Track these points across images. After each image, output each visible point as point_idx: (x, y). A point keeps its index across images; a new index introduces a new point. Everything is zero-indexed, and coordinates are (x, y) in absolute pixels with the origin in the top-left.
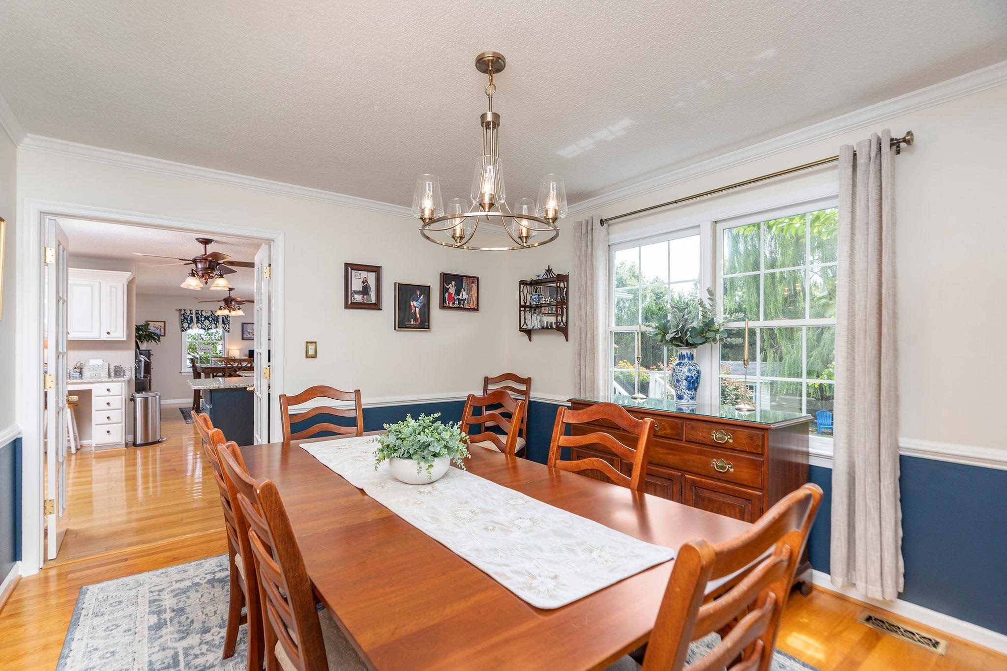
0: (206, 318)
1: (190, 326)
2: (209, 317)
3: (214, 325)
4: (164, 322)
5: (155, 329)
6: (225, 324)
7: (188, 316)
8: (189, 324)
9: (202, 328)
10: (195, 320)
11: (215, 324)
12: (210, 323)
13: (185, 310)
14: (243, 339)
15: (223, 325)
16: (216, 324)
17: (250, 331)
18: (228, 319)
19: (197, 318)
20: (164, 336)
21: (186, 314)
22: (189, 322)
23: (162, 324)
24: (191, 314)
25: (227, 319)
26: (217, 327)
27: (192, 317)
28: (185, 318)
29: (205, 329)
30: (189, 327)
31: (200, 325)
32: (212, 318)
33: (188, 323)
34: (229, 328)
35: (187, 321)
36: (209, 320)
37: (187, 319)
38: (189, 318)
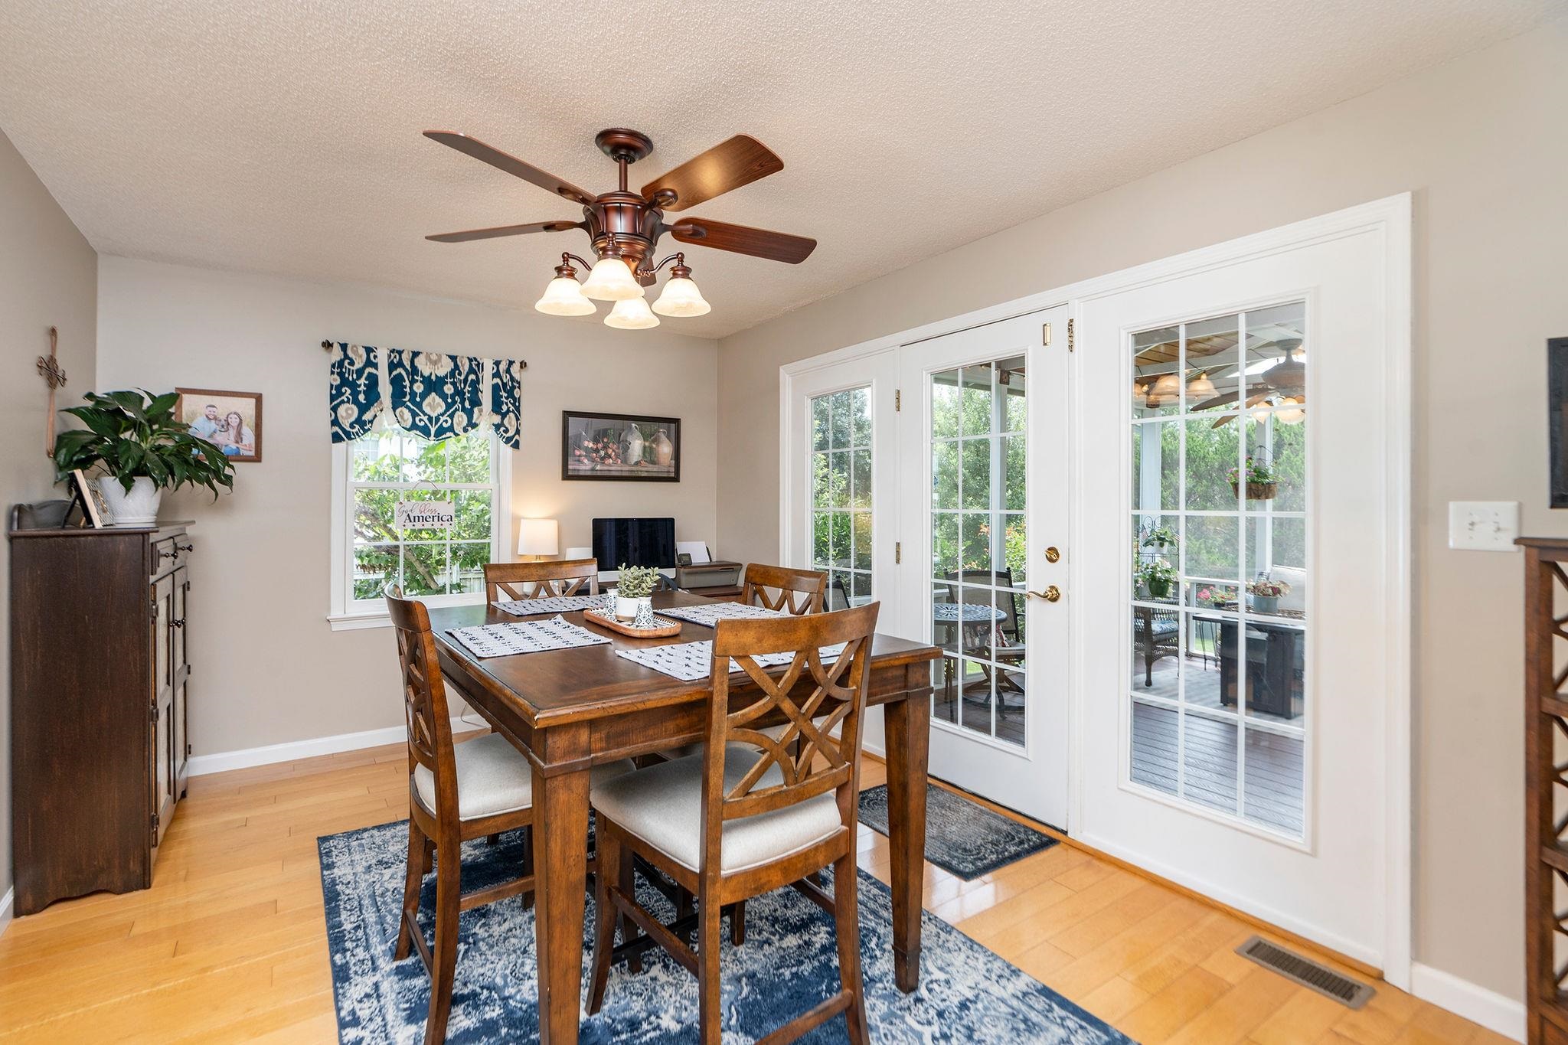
0: (434, 385)
1: (367, 417)
2: (441, 381)
3: (461, 418)
4: (259, 398)
5: (213, 425)
6: (504, 416)
7: (360, 372)
8: (363, 409)
9: (414, 427)
10: (385, 389)
11: (464, 409)
12: (448, 406)
13: (344, 347)
14: (567, 476)
15: (497, 419)
16: (470, 414)
17: (591, 445)
19: (396, 382)
20: (257, 458)
21: (352, 363)
22: (361, 398)
23: (247, 407)
24: (369, 363)
25: (511, 394)
27: (373, 381)
28: (344, 382)
29: (425, 431)
30: (359, 421)
31: (408, 415)
32: (454, 384)
33: (356, 402)
34: (518, 432)
35: (355, 394)
36: (444, 396)
37: (353, 386)
38: (362, 381)
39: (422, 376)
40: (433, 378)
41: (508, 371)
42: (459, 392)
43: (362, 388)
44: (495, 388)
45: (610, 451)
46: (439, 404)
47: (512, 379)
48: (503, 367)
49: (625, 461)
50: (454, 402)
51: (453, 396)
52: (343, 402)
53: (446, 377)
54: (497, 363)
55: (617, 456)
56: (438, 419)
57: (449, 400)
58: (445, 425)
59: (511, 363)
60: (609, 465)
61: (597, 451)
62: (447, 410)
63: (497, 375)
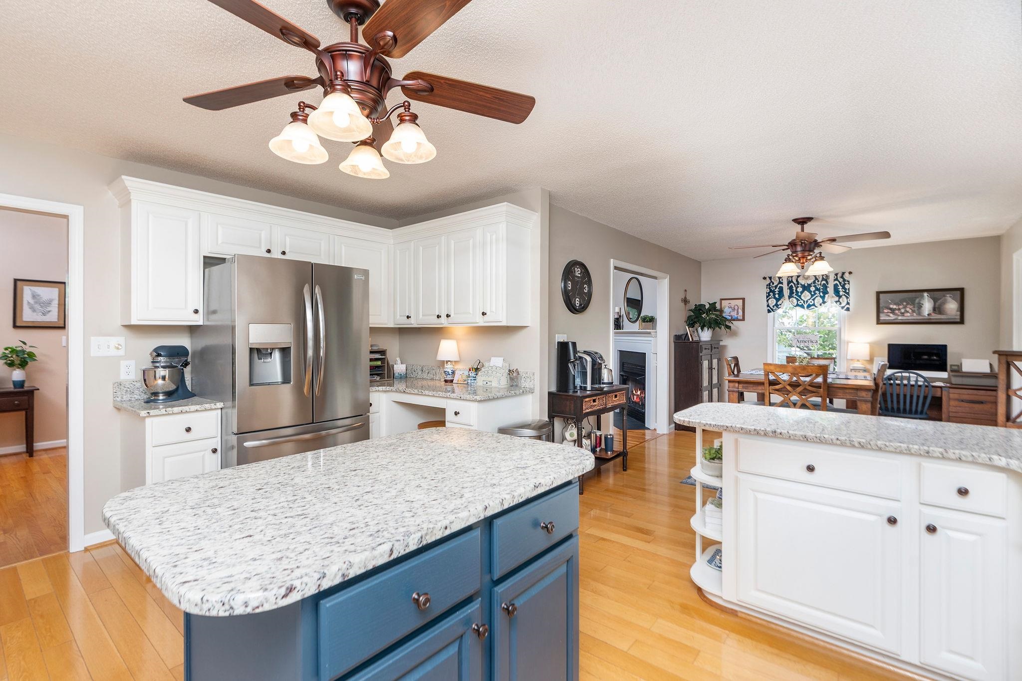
0: (806, 288)
2: (809, 285)
3: (818, 300)
4: (744, 299)
5: (730, 309)
6: (840, 297)
7: (776, 287)
8: (778, 300)
9: (798, 305)
12: (812, 296)
13: (770, 278)
15: (837, 299)
16: (823, 298)
17: (895, 307)
18: (847, 286)
19: (791, 288)
20: (743, 319)
21: (773, 284)
22: (777, 296)
23: (740, 302)
24: (780, 283)
26: (824, 302)
27: (781, 289)
29: (802, 306)
30: (777, 305)
31: (795, 301)
32: (815, 286)
33: (775, 298)
34: (848, 303)
35: (774, 295)
36: (810, 292)
37: (774, 292)
38: (777, 290)
39: (801, 285)
40: (806, 285)
41: (842, 277)
42: (817, 289)
43: (777, 292)
44: (836, 286)
45: (908, 309)
46: (808, 295)
47: (844, 280)
48: (839, 275)
49: (919, 314)
50: (815, 294)
51: (814, 292)
52: (770, 298)
53: (811, 284)
54: (836, 275)
55: (913, 311)
56: (807, 302)
57: (813, 293)
58: (811, 304)
59: (843, 273)
60: (908, 317)
61: (899, 309)
62: (811, 297)
63: (836, 279)
